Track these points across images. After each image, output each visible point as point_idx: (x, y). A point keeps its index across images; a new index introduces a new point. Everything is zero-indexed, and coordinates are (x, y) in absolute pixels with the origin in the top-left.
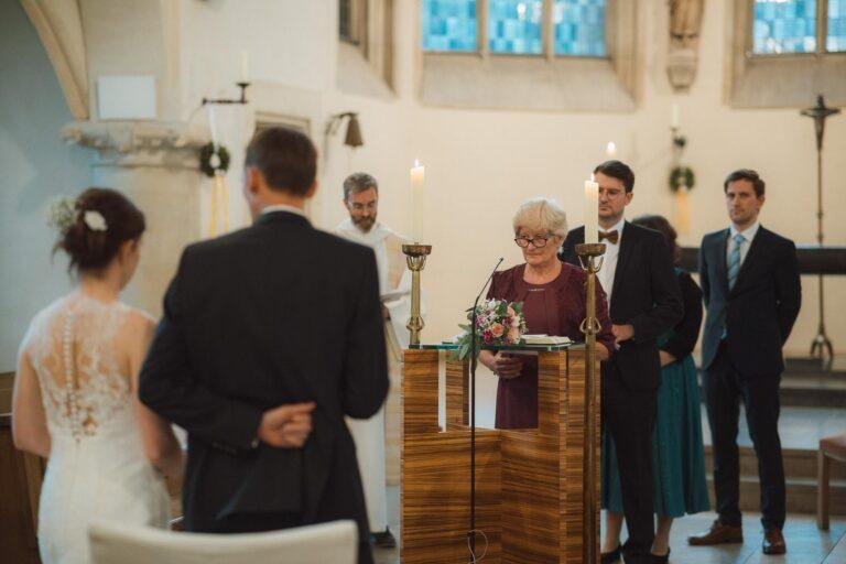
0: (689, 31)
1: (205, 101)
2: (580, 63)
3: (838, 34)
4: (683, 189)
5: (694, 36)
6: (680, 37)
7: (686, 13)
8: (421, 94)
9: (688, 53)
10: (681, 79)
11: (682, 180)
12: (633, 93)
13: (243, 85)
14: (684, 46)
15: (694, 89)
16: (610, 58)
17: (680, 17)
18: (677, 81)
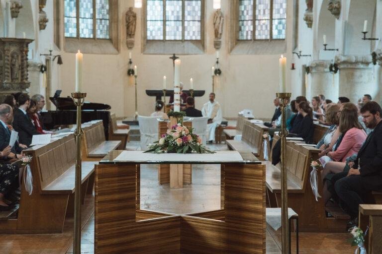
0: (133, 34)
1: (41, 55)
2: (103, 41)
3: (168, 35)
4: (132, 75)
5: (134, 35)
6: (130, 35)
7: (132, 29)
8: (65, 49)
9: (132, 39)
10: (130, 45)
11: (131, 72)
12: (118, 49)
13: (51, 51)
14: (131, 37)
15: (133, 49)
16: (110, 40)
17: (130, 29)
18: (129, 46)
